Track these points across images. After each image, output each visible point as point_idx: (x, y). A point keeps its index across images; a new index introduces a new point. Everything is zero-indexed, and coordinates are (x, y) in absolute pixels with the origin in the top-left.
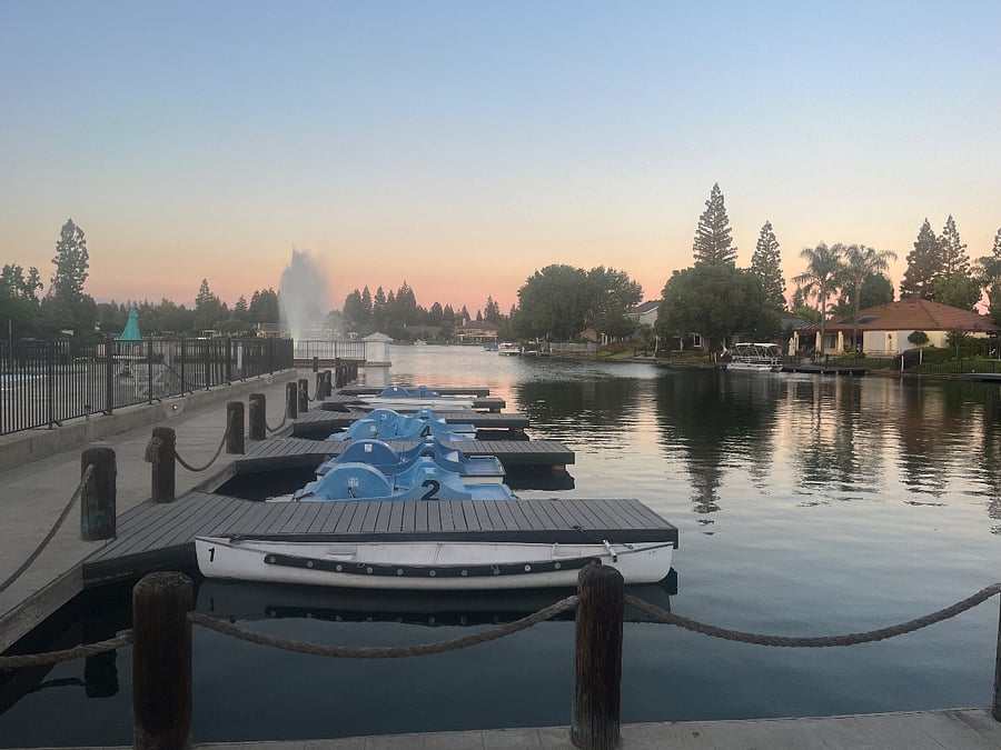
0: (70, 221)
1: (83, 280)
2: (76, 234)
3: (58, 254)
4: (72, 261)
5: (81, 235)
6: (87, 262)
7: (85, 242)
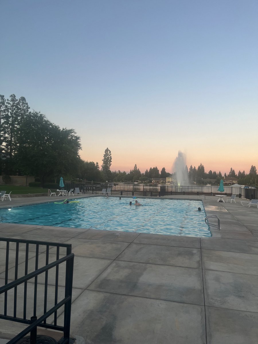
0: (107, 148)
1: (110, 166)
2: (109, 152)
3: (104, 158)
4: (107, 160)
5: (110, 152)
6: (111, 160)
7: (111, 154)
